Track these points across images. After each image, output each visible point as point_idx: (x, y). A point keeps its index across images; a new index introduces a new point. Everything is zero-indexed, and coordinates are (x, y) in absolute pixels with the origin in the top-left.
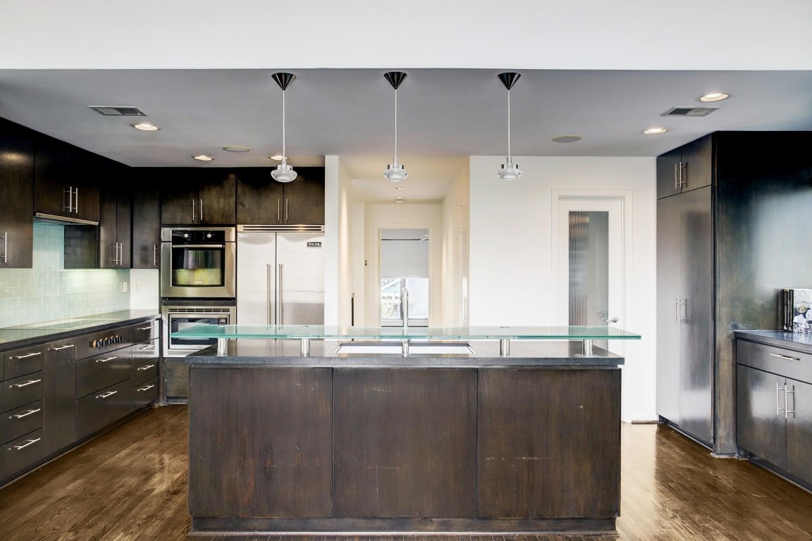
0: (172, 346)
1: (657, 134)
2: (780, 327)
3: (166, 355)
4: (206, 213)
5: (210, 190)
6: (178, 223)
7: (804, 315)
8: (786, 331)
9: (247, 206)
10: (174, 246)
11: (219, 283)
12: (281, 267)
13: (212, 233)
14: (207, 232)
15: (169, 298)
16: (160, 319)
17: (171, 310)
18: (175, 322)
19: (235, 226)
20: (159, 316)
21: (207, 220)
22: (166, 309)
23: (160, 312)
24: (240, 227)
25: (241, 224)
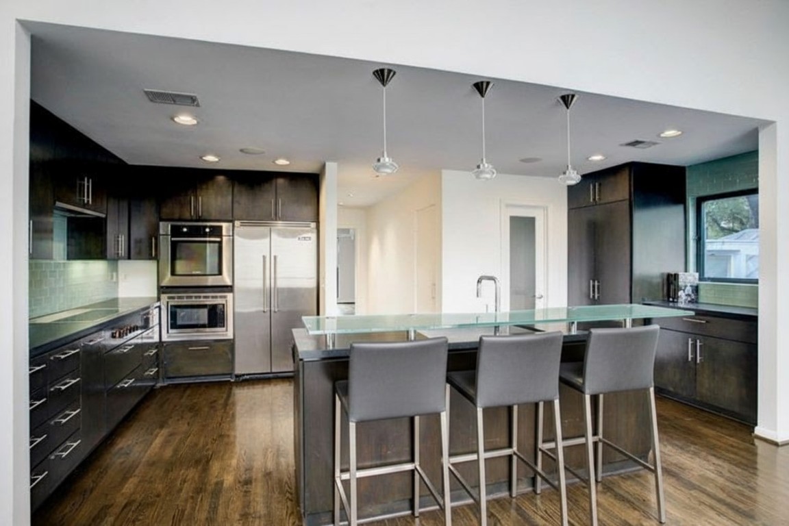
0: (170, 331)
1: (598, 161)
2: (666, 299)
3: (164, 339)
4: (204, 210)
5: (207, 189)
6: (177, 218)
7: (684, 290)
8: (671, 302)
9: (243, 205)
10: (173, 239)
11: (217, 273)
12: (275, 257)
13: (210, 227)
14: (206, 227)
15: (167, 287)
16: (159, 307)
17: (169, 298)
18: (173, 309)
19: (232, 221)
20: (158, 304)
21: (206, 216)
22: (164, 297)
23: (159, 299)
24: (237, 223)
25: (238, 220)
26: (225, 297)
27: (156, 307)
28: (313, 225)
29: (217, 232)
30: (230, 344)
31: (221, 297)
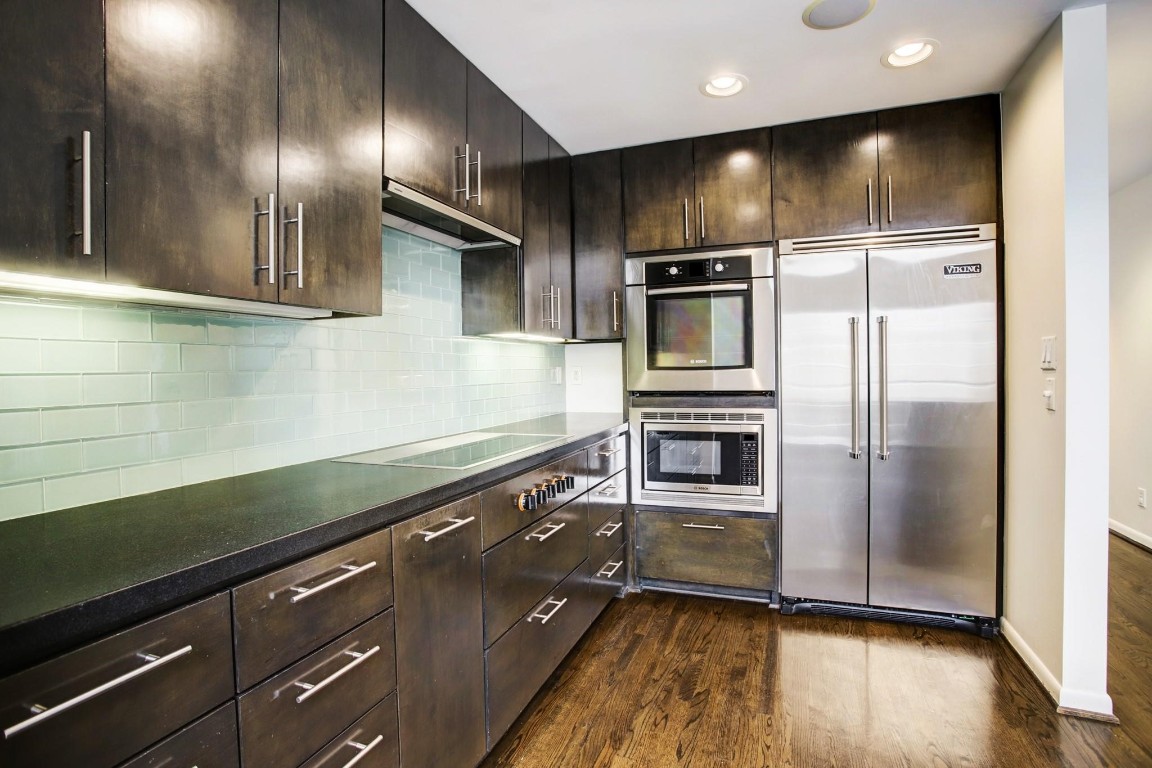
0: (648, 484)
3: (636, 500)
4: (712, 222)
5: (716, 178)
6: (658, 248)
9: (796, 201)
10: (651, 292)
11: (740, 362)
12: (882, 323)
13: (724, 261)
14: (715, 261)
15: (643, 394)
16: (627, 434)
17: (646, 416)
18: (654, 439)
19: (773, 243)
20: (624, 427)
21: (714, 237)
22: (636, 414)
23: (626, 420)
24: (785, 245)
25: (786, 238)
26: (759, 417)
27: (621, 435)
28: (988, 230)
29: (740, 270)
30: (772, 525)
31: (751, 417)
